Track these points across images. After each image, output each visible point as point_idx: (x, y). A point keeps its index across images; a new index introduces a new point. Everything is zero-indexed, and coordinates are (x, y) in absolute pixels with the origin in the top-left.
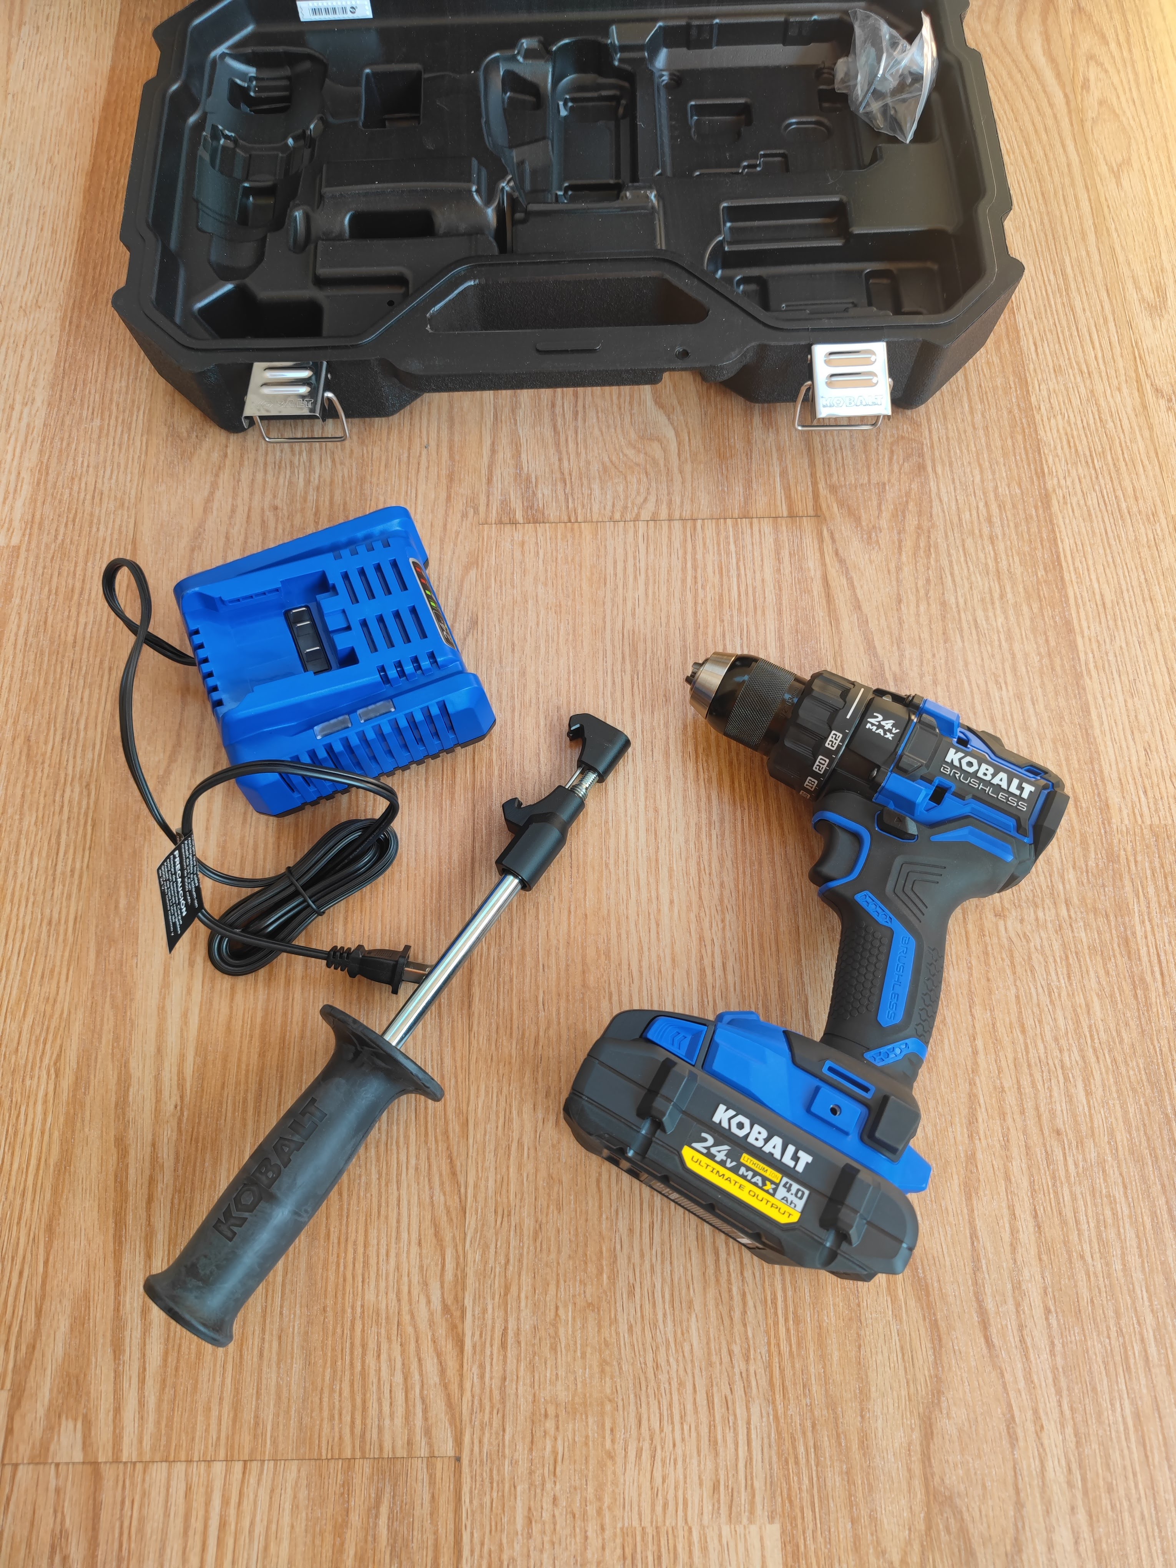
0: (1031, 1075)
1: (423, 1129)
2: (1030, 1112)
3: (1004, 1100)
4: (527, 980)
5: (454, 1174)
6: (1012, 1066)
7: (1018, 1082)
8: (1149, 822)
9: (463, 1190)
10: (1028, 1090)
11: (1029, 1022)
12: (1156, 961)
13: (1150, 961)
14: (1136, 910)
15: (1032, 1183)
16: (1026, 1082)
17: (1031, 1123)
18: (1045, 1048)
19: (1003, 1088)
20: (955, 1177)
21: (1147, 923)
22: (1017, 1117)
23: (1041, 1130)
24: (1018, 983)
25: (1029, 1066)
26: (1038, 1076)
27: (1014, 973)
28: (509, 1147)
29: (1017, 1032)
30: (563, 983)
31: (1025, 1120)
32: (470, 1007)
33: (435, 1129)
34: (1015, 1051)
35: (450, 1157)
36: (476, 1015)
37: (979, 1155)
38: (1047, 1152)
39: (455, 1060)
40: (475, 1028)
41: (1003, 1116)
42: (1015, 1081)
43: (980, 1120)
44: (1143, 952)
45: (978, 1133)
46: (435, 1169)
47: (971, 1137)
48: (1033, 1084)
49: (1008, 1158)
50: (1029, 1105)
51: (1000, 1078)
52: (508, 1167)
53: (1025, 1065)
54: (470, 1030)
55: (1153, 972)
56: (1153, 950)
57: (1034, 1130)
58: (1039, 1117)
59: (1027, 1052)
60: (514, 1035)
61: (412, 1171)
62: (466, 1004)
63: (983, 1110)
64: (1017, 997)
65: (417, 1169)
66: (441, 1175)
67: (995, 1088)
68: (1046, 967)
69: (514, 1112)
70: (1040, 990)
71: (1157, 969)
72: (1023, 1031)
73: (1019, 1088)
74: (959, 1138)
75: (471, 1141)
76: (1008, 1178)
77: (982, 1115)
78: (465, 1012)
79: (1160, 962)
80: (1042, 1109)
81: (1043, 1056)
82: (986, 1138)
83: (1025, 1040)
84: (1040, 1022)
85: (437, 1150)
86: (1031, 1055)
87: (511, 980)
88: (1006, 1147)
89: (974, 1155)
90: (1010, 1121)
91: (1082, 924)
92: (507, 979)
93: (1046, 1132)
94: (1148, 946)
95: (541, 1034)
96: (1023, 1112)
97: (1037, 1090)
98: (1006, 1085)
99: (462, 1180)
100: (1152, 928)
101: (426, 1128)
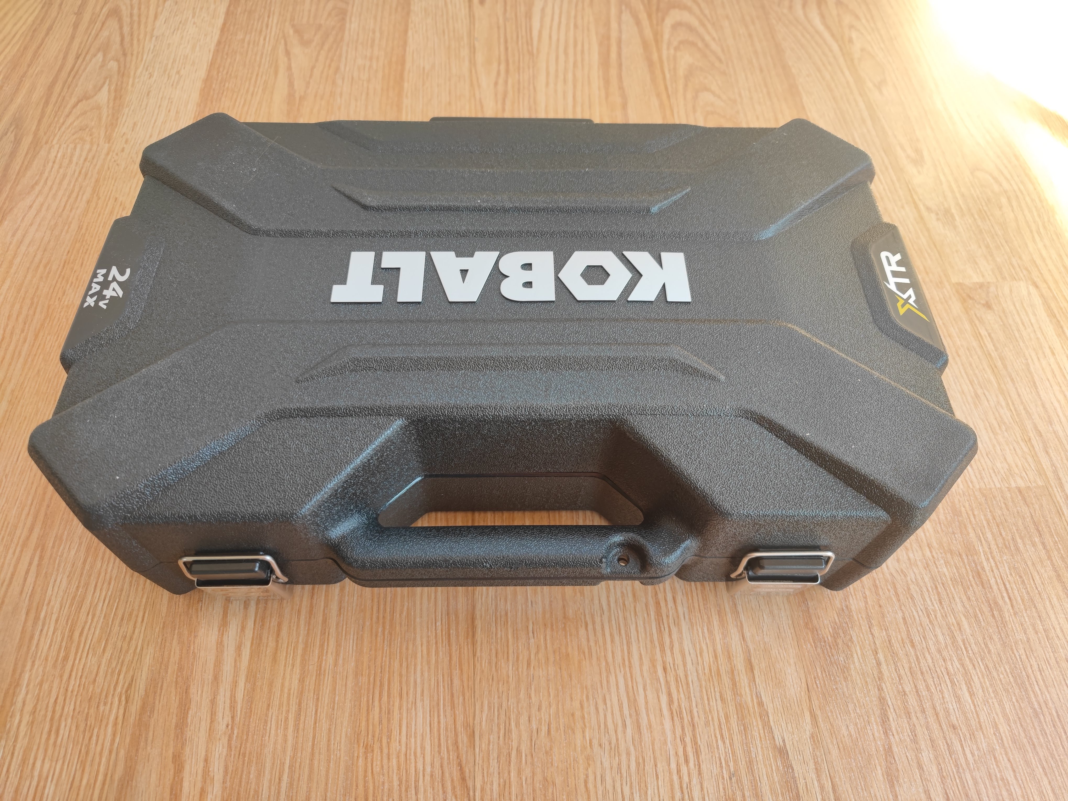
0: (925, 681)
1: (436, 740)
2: (929, 712)
3: (907, 702)
4: (519, 614)
5: (463, 779)
6: (909, 674)
7: (916, 686)
8: (978, 487)
9: (471, 793)
10: (924, 693)
11: (916, 639)
12: (1003, 589)
13: (999, 589)
14: (981, 550)
15: (940, 770)
16: (921, 686)
17: (931, 720)
18: (932, 658)
19: (904, 691)
20: (878, 768)
21: (991, 560)
22: (919, 715)
23: (940, 726)
24: (903, 608)
25: (922, 673)
26: (930, 682)
27: (899, 601)
28: (509, 755)
29: (908, 646)
30: (548, 615)
31: (926, 718)
32: (473, 636)
33: (447, 741)
34: (909, 662)
35: (460, 764)
36: (479, 643)
37: (895, 749)
38: (948, 744)
39: (462, 681)
40: (478, 654)
41: (908, 715)
42: (913, 686)
43: (891, 719)
44: (992, 581)
45: (890, 729)
46: (447, 775)
47: (886, 733)
48: (927, 687)
49: (918, 750)
50: (927, 705)
51: (901, 684)
52: (509, 772)
53: (919, 673)
54: (474, 655)
55: (1003, 597)
56: (999, 581)
57: (935, 726)
58: (937, 715)
59: (919, 663)
60: (510, 658)
61: (428, 778)
62: (471, 634)
63: (892, 710)
64: (904, 619)
65: (432, 776)
66: (452, 781)
67: (899, 692)
68: (922, 595)
69: (513, 724)
70: (920, 613)
71: (1005, 595)
72: (913, 646)
73: (917, 692)
74: (877, 734)
75: (477, 750)
76: (920, 767)
77: (892, 715)
78: (470, 640)
79: (1006, 590)
80: (938, 708)
81: (931, 665)
82: (898, 734)
83: (915, 652)
84: (925, 638)
85: (449, 758)
86: (922, 664)
87: (506, 614)
88: (915, 740)
89: (890, 748)
90: (914, 719)
91: (942, 562)
92: (503, 613)
93: (944, 727)
94: (995, 578)
95: (532, 657)
96: (923, 711)
97: (931, 693)
98: (907, 690)
99: (470, 784)
100: (996, 563)
101: (439, 739)
